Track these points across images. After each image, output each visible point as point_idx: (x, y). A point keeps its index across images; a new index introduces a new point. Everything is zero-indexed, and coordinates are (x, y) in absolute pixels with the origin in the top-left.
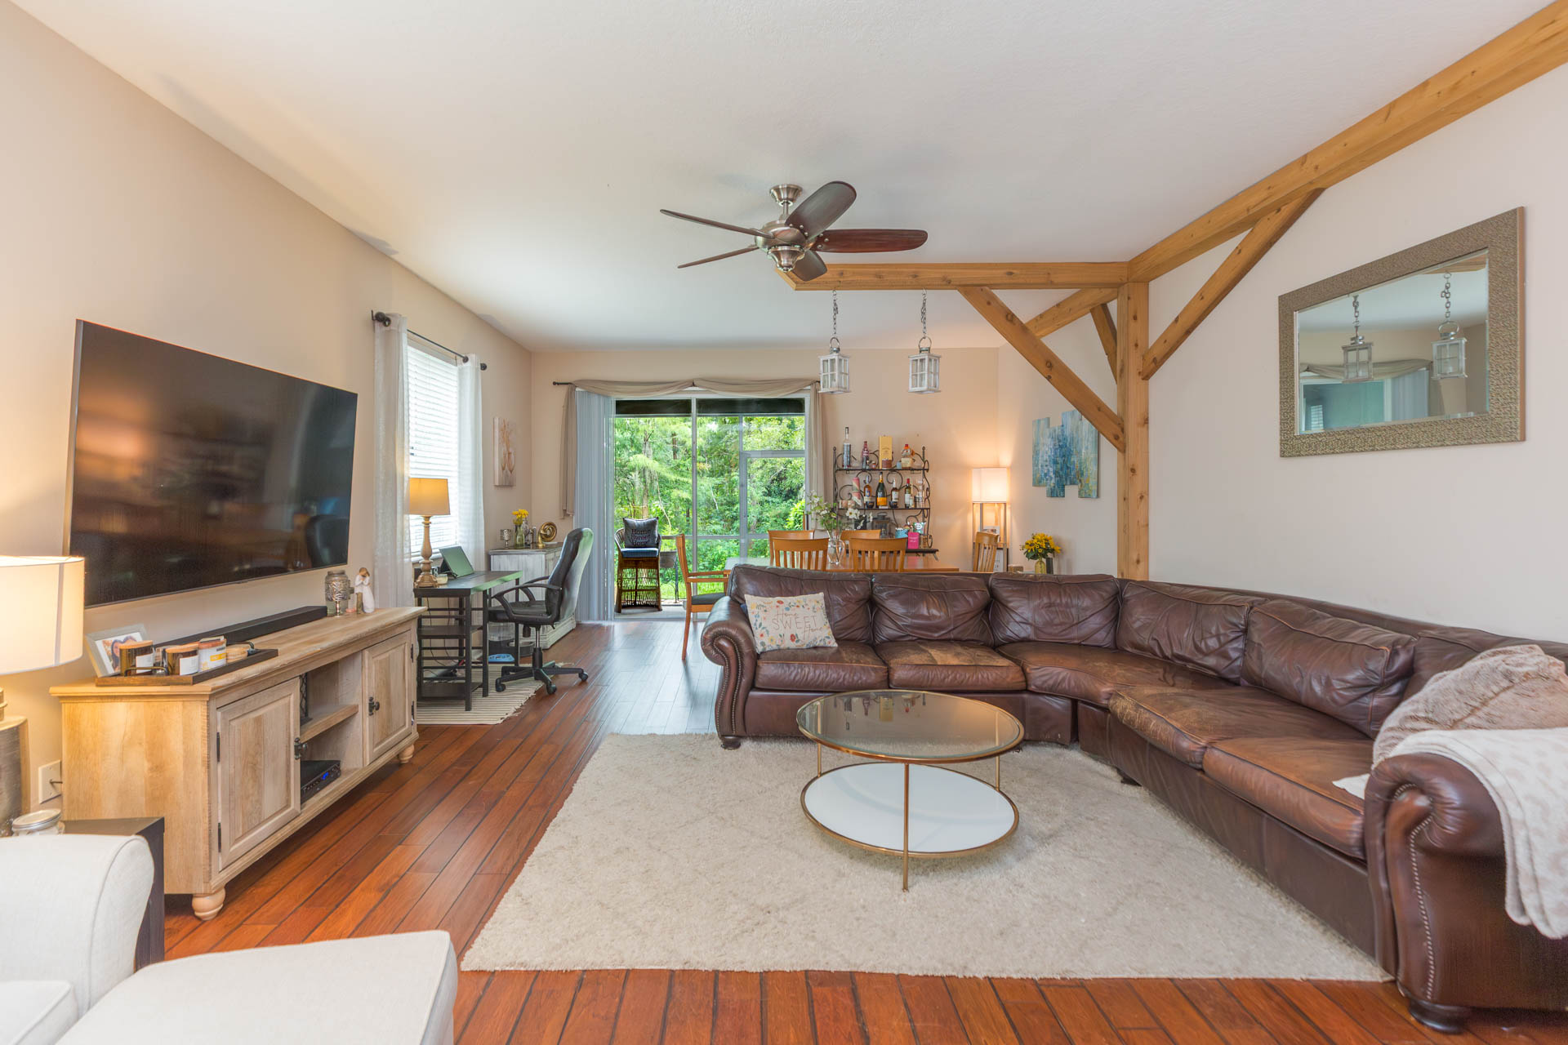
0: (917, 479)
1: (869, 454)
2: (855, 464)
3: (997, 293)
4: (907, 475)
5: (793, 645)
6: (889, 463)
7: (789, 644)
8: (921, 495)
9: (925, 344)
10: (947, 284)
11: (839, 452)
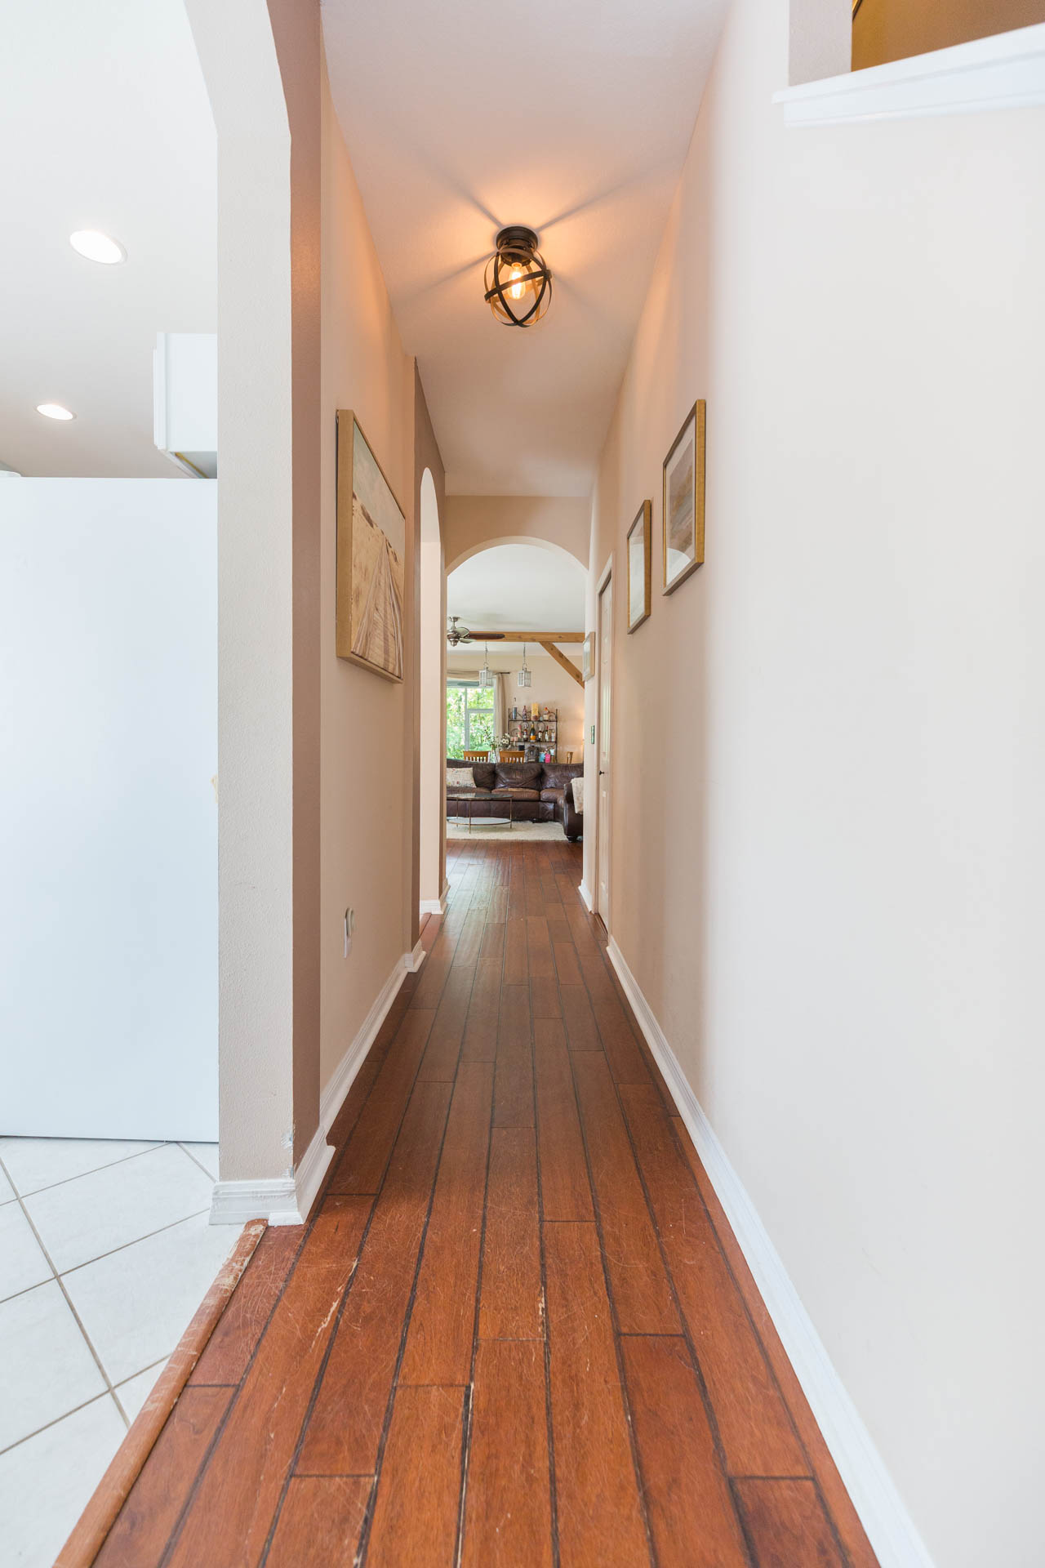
0: (553, 726)
1: (527, 713)
2: (519, 718)
3: (555, 644)
4: (548, 724)
5: (458, 786)
6: (536, 718)
7: (456, 785)
8: (553, 735)
9: (525, 666)
10: (534, 640)
11: (511, 711)
